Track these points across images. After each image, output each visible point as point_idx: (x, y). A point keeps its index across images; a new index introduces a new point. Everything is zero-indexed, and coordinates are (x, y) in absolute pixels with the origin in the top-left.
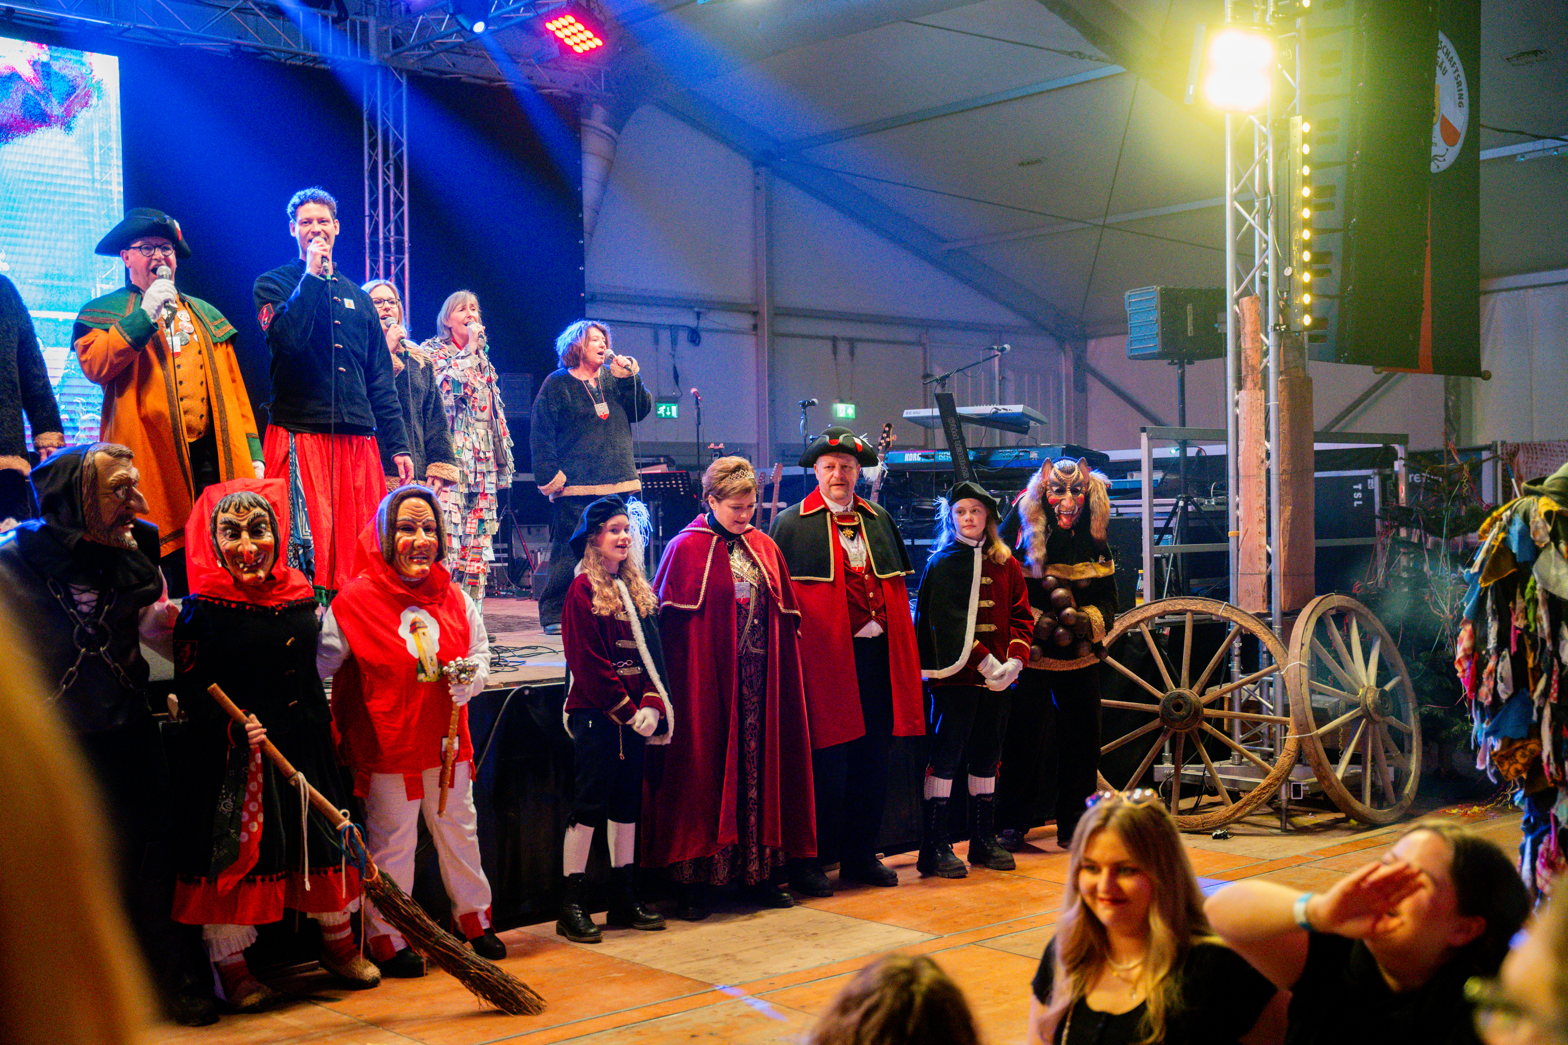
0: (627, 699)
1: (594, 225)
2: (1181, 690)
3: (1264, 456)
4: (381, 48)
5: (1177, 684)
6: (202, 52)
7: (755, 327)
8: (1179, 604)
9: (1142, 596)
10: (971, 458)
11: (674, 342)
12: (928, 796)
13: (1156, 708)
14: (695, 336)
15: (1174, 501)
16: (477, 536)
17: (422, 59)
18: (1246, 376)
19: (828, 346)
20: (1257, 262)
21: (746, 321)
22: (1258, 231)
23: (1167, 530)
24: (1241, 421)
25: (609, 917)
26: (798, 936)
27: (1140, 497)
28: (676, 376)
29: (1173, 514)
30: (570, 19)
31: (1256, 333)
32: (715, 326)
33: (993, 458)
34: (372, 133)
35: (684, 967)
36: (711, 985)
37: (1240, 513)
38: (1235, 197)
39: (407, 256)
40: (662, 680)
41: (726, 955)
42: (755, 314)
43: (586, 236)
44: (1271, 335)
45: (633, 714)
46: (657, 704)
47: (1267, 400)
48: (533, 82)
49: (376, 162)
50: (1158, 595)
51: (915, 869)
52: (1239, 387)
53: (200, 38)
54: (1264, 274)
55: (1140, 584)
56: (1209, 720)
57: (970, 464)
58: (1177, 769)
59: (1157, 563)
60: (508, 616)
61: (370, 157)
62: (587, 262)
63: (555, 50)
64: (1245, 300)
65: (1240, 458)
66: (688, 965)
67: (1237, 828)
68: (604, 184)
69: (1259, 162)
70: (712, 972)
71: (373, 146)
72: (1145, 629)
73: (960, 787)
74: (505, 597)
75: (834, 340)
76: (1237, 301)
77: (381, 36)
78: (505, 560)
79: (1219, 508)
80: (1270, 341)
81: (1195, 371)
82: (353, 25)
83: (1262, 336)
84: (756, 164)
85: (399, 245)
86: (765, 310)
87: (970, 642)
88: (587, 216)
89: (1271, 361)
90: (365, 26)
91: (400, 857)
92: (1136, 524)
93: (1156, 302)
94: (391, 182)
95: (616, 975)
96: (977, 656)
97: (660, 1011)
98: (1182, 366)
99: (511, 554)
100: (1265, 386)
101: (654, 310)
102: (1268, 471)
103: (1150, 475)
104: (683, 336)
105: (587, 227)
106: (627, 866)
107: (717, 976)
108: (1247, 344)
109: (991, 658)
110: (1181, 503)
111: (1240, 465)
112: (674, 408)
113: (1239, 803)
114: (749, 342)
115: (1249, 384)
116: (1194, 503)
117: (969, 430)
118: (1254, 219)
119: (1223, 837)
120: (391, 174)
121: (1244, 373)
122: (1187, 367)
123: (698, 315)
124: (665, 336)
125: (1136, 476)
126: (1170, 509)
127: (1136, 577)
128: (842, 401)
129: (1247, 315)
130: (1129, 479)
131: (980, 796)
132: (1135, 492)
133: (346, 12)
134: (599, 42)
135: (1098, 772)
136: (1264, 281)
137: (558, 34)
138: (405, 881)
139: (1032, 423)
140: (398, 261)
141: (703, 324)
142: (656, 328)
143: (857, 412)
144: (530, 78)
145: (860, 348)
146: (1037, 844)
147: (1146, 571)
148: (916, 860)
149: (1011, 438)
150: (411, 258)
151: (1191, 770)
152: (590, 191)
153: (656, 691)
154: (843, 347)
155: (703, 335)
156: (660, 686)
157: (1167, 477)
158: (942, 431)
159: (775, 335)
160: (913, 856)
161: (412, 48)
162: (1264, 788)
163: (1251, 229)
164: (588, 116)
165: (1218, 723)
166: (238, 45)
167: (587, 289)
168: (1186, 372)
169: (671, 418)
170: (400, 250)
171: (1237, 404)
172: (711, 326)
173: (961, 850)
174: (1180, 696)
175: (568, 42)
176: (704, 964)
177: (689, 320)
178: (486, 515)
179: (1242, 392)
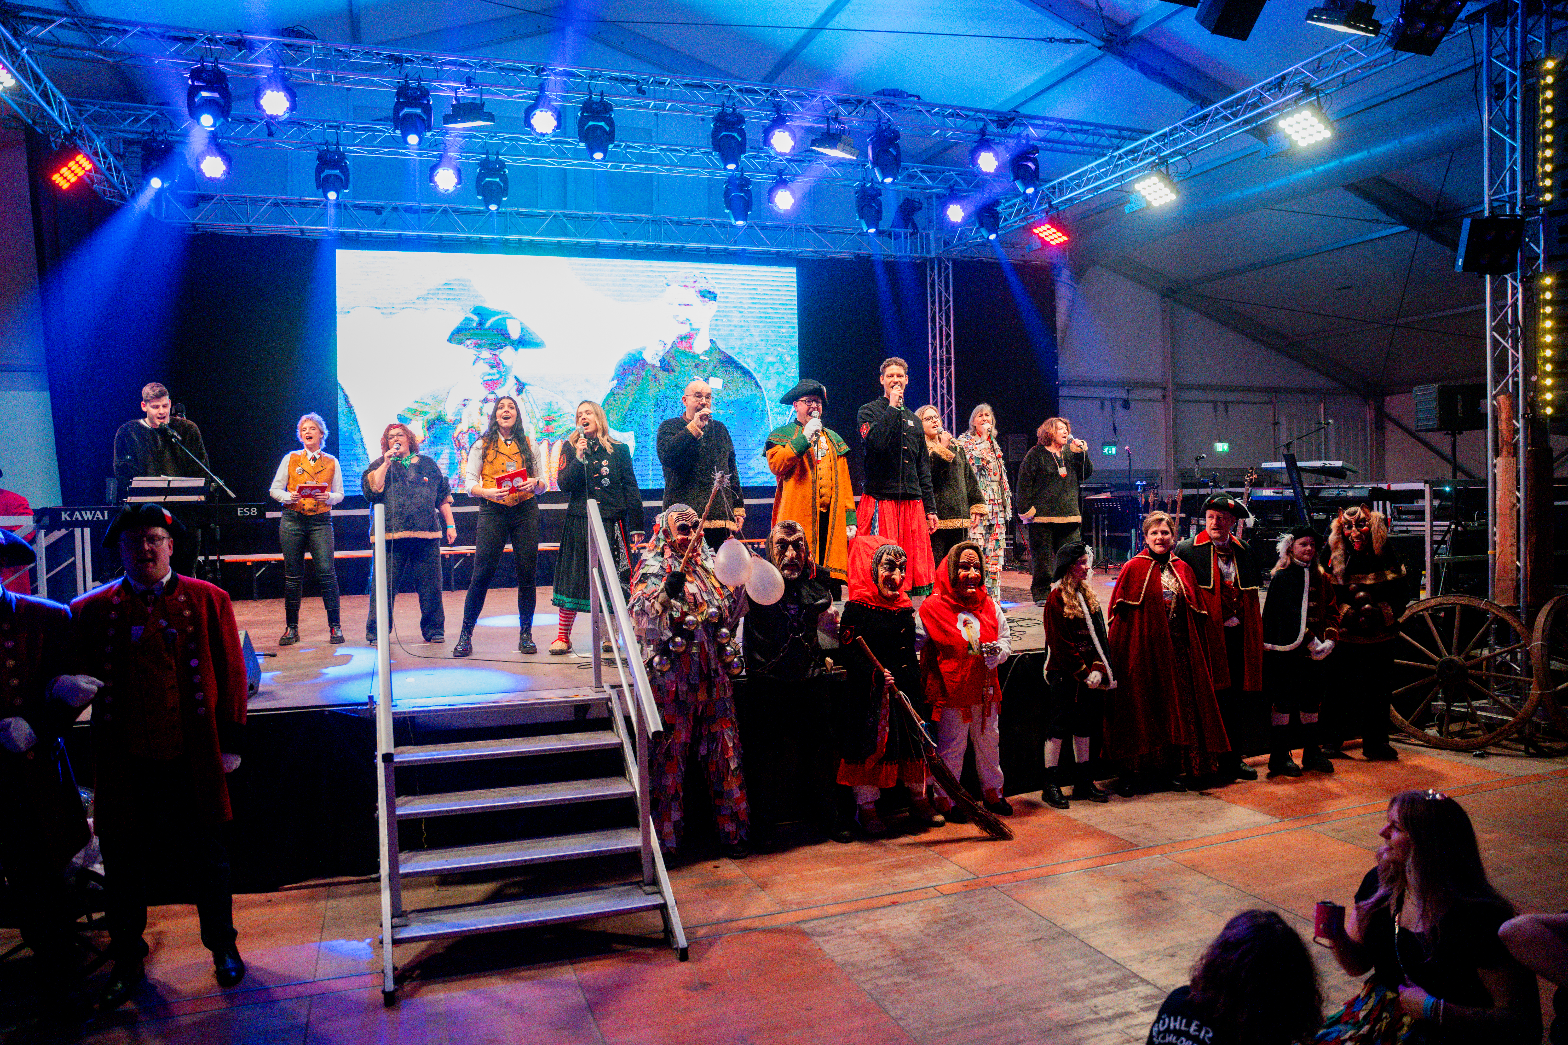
0: (1085, 666)
1: (1063, 339)
2: (1452, 657)
3: (1515, 501)
4: (937, 247)
5: (1450, 654)
6: (840, 260)
7: (1164, 397)
8: (1451, 599)
9: (1424, 589)
10: (1307, 494)
11: (1113, 408)
12: (1274, 724)
13: (1434, 667)
14: (1126, 405)
15: (1448, 523)
16: (995, 550)
17: (961, 252)
18: (1502, 448)
19: (1210, 406)
20: (1510, 372)
21: (1158, 394)
22: (1511, 351)
23: (1443, 542)
24: (1498, 478)
25: (1074, 791)
26: (1191, 813)
27: (1424, 520)
28: (1115, 429)
29: (1448, 531)
30: (1048, 226)
31: (1509, 419)
32: (1140, 398)
33: (1321, 495)
34: (932, 296)
35: (1120, 830)
36: (1137, 845)
37: (1497, 538)
38: (1493, 329)
39: (953, 366)
40: (1105, 653)
41: (1145, 824)
42: (1164, 389)
43: (1059, 347)
44: (1521, 421)
45: (1088, 675)
46: (1102, 669)
47: (1518, 463)
48: (1026, 259)
49: (935, 312)
50: (1434, 592)
51: (1266, 767)
52: (1497, 454)
53: (838, 252)
54: (1516, 379)
55: (1423, 581)
56: (1471, 676)
57: (1306, 498)
58: (1449, 706)
59: (1435, 567)
60: (1014, 589)
61: (932, 309)
62: (1060, 362)
63: (1039, 244)
64: (1501, 397)
65: (1497, 503)
66: (1122, 829)
67: (1491, 749)
68: (1069, 316)
69: (1511, 305)
70: (1137, 836)
71: (933, 303)
72: (1426, 614)
73: (1295, 719)
74: (1012, 570)
75: (1215, 403)
76: (1494, 397)
77: (937, 240)
78: (1011, 545)
79: (1481, 528)
80: (1520, 425)
81: (1465, 439)
82: (921, 235)
83: (1514, 421)
84: (1163, 297)
85: (949, 359)
86: (1170, 387)
87: (1303, 629)
88: (1059, 335)
89: (1521, 436)
90: (928, 236)
91: (955, 755)
92: (1422, 539)
93: (1435, 395)
94: (944, 323)
95: (1077, 833)
96: (1308, 638)
97: (1104, 862)
98: (1454, 435)
99: (1015, 541)
100: (1515, 454)
101: (1100, 389)
102: (1518, 511)
103: (1431, 503)
104: (1119, 404)
105: (1059, 342)
106: (1085, 762)
107: (1140, 839)
108: (1503, 427)
109: (1316, 640)
110: (1453, 526)
111: (1497, 507)
112: (1114, 449)
113: (1494, 734)
114: (1160, 407)
115: (1504, 453)
116: (1462, 526)
117: (1304, 476)
118: (1507, 342)
119: (1481, 756)
120: (944, 318)
121: (1500, 445)
122: (1458, 436)
123: (1128, 391)
124: (1108, 404)
125: (1421, 503)
126: (1445, 528)
127: (1421, 575)
128: (1220, 441)
129: (1503, 407)
130: (1416, 504)
131: (1309, 724)
132: (1419, 515)
133: (917, 228)
134: (1065, 238)
135: (1392, 707)
136: (1516, 384)
137: (1041, 235)
138: (957, 772)
139: (1348, 472)
140: (948, 369)
141: (1131, 396)
142: (1102, 400)
143: (1230, 447)
144: (1024, 256)
145: (1231, 407)
146: (1349, 753)
147: (1427, 572)
148: (1268, 760)
149: (1334, 482)
150: (955, 368)
151: (1459, 708)
152: (1061, 320)
153: (1102, 661)
154: (1221, 408)
155: (1132, 404)
156: (1104, 658)
157: (1444, 503)
158: (1287, 475)
159: (1177, 401)
160: (1266, 757)
161: (955, 247)
162: (1512, 725)
163: (1505, 350)
164: (1059, 275)
165: (1478, 679)
166: (858, 255)
167: (1060, 378)
168: (1458, 440)
169: (1112, 455)
170: (949, 363)
171: (1495, 466)
172: (1136, 397)
173: (1297, 757)
174: (1451, 660)
175: (1046, 239)
176: (1132, 829)
177: (1123, 394)
178: (1000, 537)
179: (1499, 459)
